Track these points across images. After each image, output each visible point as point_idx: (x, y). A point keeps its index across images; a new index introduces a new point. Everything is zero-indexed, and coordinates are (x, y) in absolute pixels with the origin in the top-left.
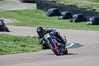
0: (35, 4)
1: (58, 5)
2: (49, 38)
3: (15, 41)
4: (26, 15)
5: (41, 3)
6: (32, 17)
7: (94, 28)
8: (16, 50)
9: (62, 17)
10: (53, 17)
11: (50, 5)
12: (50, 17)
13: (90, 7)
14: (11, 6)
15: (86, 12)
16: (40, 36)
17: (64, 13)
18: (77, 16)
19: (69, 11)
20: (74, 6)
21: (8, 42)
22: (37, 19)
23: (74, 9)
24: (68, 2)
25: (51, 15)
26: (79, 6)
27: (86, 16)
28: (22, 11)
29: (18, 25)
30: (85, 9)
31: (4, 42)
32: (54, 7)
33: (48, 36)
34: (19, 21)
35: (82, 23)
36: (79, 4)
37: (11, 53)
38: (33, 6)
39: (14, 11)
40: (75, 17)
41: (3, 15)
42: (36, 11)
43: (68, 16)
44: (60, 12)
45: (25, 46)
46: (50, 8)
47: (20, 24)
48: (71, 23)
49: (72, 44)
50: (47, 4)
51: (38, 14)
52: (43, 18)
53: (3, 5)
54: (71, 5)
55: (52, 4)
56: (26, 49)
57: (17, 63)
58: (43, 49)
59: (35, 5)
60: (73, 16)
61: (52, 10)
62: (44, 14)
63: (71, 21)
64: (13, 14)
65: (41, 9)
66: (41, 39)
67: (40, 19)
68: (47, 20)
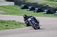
3: (2, 23)
4: (8, 8)
5: (17, 2)
6: (12, 9)
7: (47, 16)
8: (2, 28)
9: (29, 9)
10: (24, 10)
13: (45, 4)
15: (43, 7)
18: (37, 9)
19: (33, 6)
20: (36, 3)
22: (15, 11)
23: (36, 5)
24: (33, 1)
25: (23, 8)
27: (43, 9)
28: (6, 6)
29: (4, 14)
30: (42, 5)
32: (24, 4)
34: (4, 12)
35: (41, 13)
36: (39, 2)
38: (12, 3)
39: (1, 6)
42: (14, 6)
44: (28, 7)
45: (7, 26)
48: (34, 13)
50: (20, 2)
51: (15, 8)
52: (18, 10)
55: (23, 2)
56: (8, 27)
57: (3, 35)
59: (13, 3)
60: (35, 9)
61: (23, 5)
62: (19, 8)
63: (34, 12)
66: (26, 21)
67: (16, 11)
68: (20, 11)
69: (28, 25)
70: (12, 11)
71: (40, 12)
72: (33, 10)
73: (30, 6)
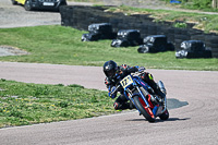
0: (58, 14)
1: (108, 16)
3: (37, 94)
4: (39, 38)
5: (72, 13)
6: (53, 41)
9: (120, 42)
10: (100, 43)
12: (94, 43)
13: (181, 19)
14: (5, 20)
15: (173, 31)
17: (123, 33)
18: (152, 39)
19: (134, 27)
20: (146, 17)
22: (66, 47)
23: (146, 23)
24: (132, 9)
25: (95, 38)
27: (174, 38)
28: (30, 29)
29: (26, 61)
30: (169, 23)
33: (128, 81)
34: (25, 52)
36: (156, 13)
37: (41, 120)
39: (13, 30)
40: (149, 41)
42: (60, 30)
43: (133, 40)
44: (114, 30)
45: (66, 106)
46: (92, 22)
47: (31, 59)
50: (85, 13)
51: (65, 36)
52: (79, 45)
54: (138, 16)
55: (96, 14)
56: (70, 111)
58: (117, 108)
59: (58, 16)
60: (145, 40)
61: (97, 26)
63: (140, 51)
64: (12, 37)
65: (71, 25)
66: (114, 88)
68: (86, 48)
69: (123, 104)
70: (57, 48)
71: (163, 51)
72: (133, 45)
73: (122, 28)
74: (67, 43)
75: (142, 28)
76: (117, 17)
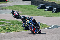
0: (31, 2)
1: (44, 2)
2: (29, 23)
4: (25, 8)
5: (34, 1)
6: (29, 9)
8: (19, 29)
9: (47, 9)
10: (42, 10)
11: (40, 2)
12: (40, 10)
14: (16, 3)
16: (23, 22)
17: (48, 7)
18: (56, 9)
19: (51, 6)
20: (54, 3)
21: (14, 24)
22: (32, 11)
23: (54, 4)
24: (51, 0)
26: (57, 3)
28: (23, 6)
31: (12, 24)
34: (21, 12)
36: (57, 2)
39: (18, 6)
40: (55, 9)
41: (11, 8)
42: (31, 6)
43: (51, 9)
44: (46, 6)
46: (40, 4)
47: (22, 14)
49: (53, 26)
51: (32, 8)
52: (36, 10)
53: (11, 2)
54: (52, 2)
55: (41, 2)
57: (20, 37)
60: (54, 9)
61: (41, 5)
62: (36, 8)
64: (17, 8)
65: (34, 4)
66: (24, 24)
67: (34, 11)
68: (38, 11)
70: (29, 11)
73: (48, 6)
74: (33, 10)
75: (53, 6)
76: (46, 2)
